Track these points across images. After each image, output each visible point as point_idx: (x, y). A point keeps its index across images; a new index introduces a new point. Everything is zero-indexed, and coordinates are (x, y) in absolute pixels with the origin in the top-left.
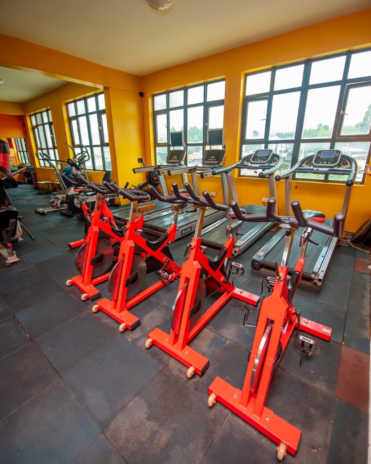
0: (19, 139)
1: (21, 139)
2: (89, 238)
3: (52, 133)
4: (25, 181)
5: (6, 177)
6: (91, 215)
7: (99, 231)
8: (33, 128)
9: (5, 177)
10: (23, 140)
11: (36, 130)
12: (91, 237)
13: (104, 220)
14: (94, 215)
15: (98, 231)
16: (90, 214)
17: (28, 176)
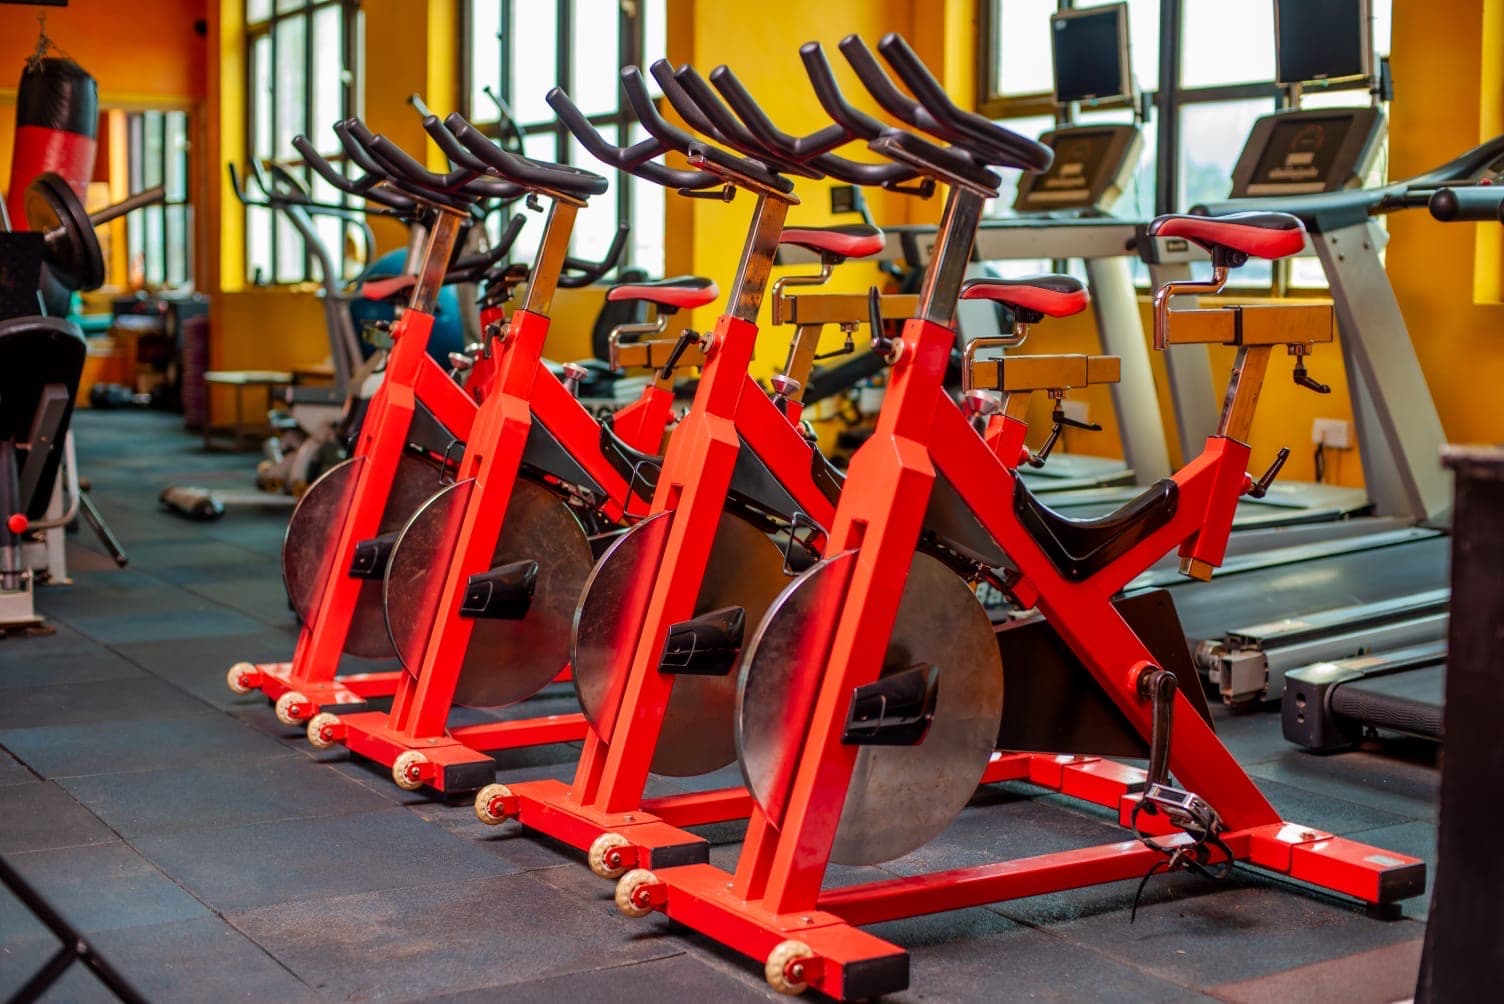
0: (153, 117)
1: (164, 120)
2: (365, 439)
3: (348, 62)
4: (135, 390)
5: (62, 231)
6: (391, 327)
7: (415, 413)
8: (249, 37)
9: (55, 228)
10: (176, 121)
11: (263, 47)
12: (372, 436)
13: (448, 365)
14: (404, 327)
15: (413, 408)
16: (386, 322)
17: (160, 366)
